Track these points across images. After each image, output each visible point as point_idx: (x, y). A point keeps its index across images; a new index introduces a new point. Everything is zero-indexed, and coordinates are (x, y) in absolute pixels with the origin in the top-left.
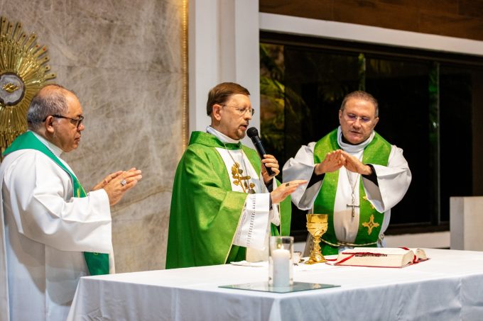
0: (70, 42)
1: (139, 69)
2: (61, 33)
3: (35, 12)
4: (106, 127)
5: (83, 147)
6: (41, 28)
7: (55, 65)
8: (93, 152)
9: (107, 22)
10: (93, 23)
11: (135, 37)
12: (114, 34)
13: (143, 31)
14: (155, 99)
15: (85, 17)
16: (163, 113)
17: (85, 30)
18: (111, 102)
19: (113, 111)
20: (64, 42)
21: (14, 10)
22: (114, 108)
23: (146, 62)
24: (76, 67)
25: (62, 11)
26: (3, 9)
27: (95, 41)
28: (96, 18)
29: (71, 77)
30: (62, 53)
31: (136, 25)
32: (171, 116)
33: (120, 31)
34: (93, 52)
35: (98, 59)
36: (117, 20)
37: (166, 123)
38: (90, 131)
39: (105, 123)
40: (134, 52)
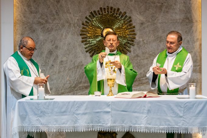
0: (142, 13)
1: (176, 22)
2: (138, 10)
3: (126, 3)
4: (159, 46)
5: (148, 54)
6: (128, 9)
7: (135, 23)
8: (153, 56)
9: (160, 4)
10: (153, 5)
11: (174, 9)
12: (163, 9)
13: (178, 6)
14: (185, 34)
15: (149, 3)
16: (189, 39)
17: (149, 8)
18: (162, 36)
19: (163, 40)
20: (139, 14)
21: (116, 4)
22: (163, 38)
23: (180, 19)
24: (145, 23)
25: (138, 2)
26: (112, 4)
27: (154, 12)
28: (154, 3)
29: (142, 27)
30: (138, 18)
31: (175, 4)
32: (194, 40)
33: (166, 7)
34: (153, 17)
35: (155, 19)
36: (165, 3)
37: (191, 43)
38: (151, 48)
39: (159, 45)
40: (174, 15)
